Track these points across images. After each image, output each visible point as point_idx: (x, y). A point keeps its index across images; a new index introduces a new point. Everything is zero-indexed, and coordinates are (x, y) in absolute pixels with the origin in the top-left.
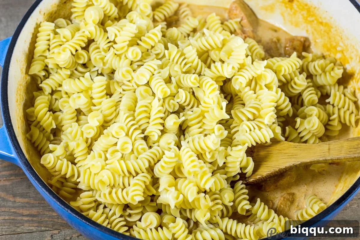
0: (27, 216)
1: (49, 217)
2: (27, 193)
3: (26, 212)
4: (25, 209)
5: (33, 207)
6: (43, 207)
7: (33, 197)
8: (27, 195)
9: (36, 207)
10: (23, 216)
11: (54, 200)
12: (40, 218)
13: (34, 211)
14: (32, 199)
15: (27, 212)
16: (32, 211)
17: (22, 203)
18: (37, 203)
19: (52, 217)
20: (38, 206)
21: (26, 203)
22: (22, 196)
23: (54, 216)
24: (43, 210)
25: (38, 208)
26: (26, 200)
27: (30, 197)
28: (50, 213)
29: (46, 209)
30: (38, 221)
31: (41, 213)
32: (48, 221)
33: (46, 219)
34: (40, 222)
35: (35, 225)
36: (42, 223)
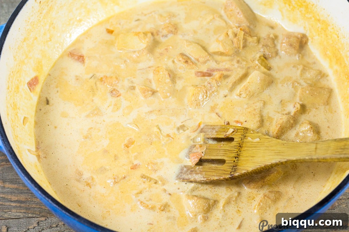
0: (15, 201)
1: (37, 204)
3: (14, 198)
4: (14, 195)
5: (21, 193)
7: (22, 184)
8: (16, 181)
9: (25, 193)
10: (12, 201)
11: (36, 189)
12: (28, 205)
13: (22, 197)
15: (16, 199)
16: (20, 197)
17: (11, 189)
18: (26, 189)
21: (15, 189)
22: (12, 182)
24: (32, 196)
25: (27, 195)
26: (15, 186)
27: (19, 183)
30: (25, 207)
31: (29, 200)
32: (35, 208)
33: (34, 206)
34: (27, 209)
35: (23, 211)
36: (29, 210)
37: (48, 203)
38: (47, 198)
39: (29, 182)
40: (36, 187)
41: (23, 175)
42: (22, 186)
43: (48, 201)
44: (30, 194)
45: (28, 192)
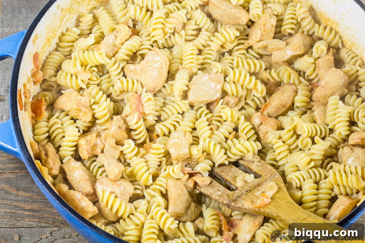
0: (28, 210)
1: (50, 213)
2: (30, 188)
3: (27, 207)
4: (27, 203)
5: (35, 202)
6: (45, 203)
7: (36, 192)
8: (30, 189)
9: (38, 202)
10: (25, 210)
11: (54, 198)
12: (41, 214)
13: (36, 206)
14: (35, 194)
15: (29, 207)
16: (33, 206)
17: (24, 197)
18: (40, 198)
19: (53, 213)
20: (40, 201)
21: (29, 197)
22: (25, 190)
23: (55, 213)
24: (45, 206)
25: (40, 204)
26: (29, 194)
27: (33, 192)
28: (52, 209)
29: (48, 205)
30: (38, 216)
31: (43, 209)
32: (48, 217)
33: (47, 215)
34: (40, 218)
35: (36, 220)
36: (43, 219)
37: (65, 212)
38: (64, 208)
39: (47, 190)
40: (54, 196)
41: (41, 184)
42: (36, 195)
43: (66, 211)
44: (43, 203)
45: (41, 201)
